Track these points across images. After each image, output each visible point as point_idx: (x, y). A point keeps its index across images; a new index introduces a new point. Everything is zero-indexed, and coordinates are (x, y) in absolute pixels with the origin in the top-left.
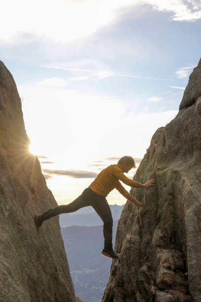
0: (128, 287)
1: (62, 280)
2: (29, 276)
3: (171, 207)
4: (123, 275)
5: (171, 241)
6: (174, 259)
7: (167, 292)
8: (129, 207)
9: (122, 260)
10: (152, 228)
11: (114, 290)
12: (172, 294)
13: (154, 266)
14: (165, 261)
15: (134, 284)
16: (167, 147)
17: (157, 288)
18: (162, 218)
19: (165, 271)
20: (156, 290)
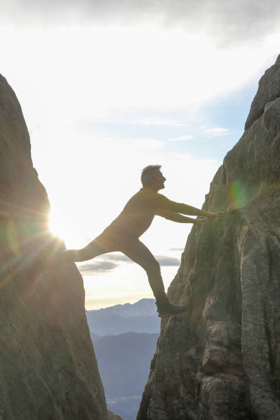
1: (82, 377)
3: (228, 262)
4: (163, 365)
6: (228, 332)
8: (180, 277)
12: (223, 378)
13: (202, 345)
14: (216, 334)
17: (203, 373)
19: (215, 347)
20: (202, 376)
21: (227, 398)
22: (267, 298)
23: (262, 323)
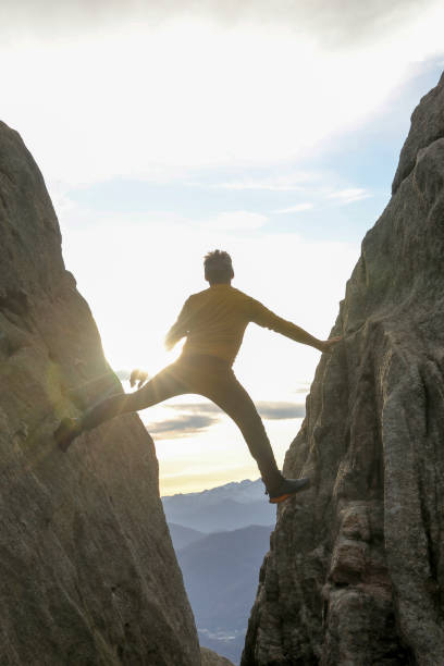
4: (277, 575)
6: (369, 518)
7: (349, 589)
9: (278, 543)
11: (261, 609)
14: (351, 520)
16: (368, 281)
17: (332, 585)
19: (347, 542)
20: (331, 589)
21: (367, 621)
22: (422, 461)
23: (416, 501)
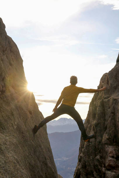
0: (88, 168)
1: (50, 165)
2: (30, 163)
3: (113, 121)
4: (85, 162)
5: (113, 140)
6: (116, 152)
7: (112, 171)
8: (88, 121)
9: (85, 153)
10: (102, 133)
11: (80, 170)
12: (115, 172)
13: (104, 156)
14: (111, 153)
15: (92, 167)
16: (110, 85)
17: (106, 169)
18: (108, 128)
19: (111, 159)
